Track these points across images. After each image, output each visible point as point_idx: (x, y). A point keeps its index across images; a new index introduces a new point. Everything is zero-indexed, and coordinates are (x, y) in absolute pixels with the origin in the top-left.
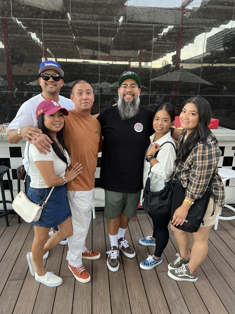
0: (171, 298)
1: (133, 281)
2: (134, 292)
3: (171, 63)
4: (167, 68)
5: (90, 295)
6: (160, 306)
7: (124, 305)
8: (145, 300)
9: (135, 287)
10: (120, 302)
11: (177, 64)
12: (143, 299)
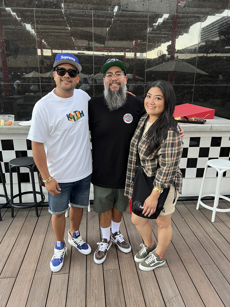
0: (169, 296)
1: (129, 278)
2: (130, 289)
3: (166, 53)
4: (162, 58)
5: (84, 293)
6: (157, 304)
7: (119, 304)
8: (141, 298)
9: (130, 284)
10: (115, 301)
11: (172, 54)
12: (139, 297)
